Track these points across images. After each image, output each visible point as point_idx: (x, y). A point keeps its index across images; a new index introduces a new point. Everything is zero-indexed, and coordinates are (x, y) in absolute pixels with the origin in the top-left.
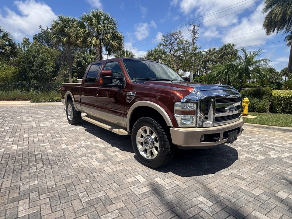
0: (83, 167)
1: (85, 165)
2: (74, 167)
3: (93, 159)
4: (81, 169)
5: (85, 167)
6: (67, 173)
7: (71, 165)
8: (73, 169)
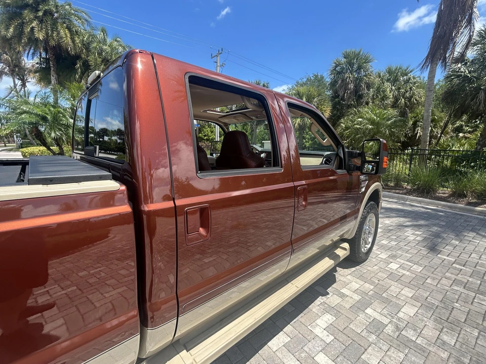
0: (440, 323)
1: (431, 324)
2: (455, 338)
3: (399, 319)
4: (446, 324)
5: (435, 320)
6: (481, 337)
7: (458, 346)
8: (461, 336)
